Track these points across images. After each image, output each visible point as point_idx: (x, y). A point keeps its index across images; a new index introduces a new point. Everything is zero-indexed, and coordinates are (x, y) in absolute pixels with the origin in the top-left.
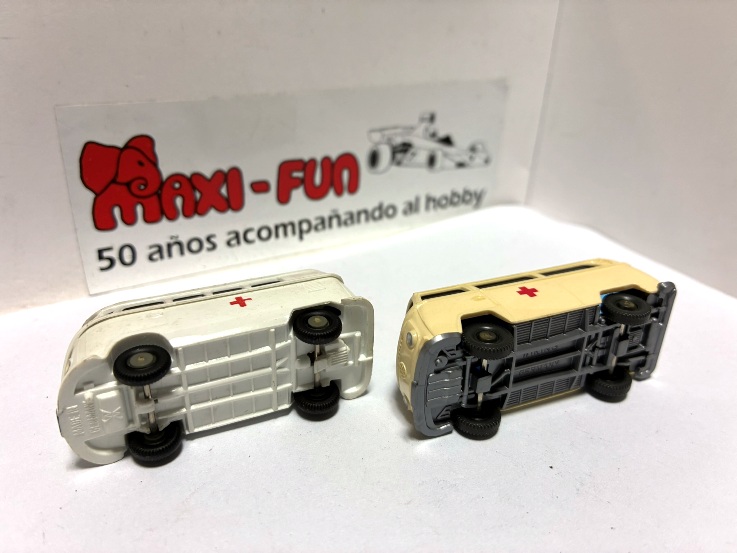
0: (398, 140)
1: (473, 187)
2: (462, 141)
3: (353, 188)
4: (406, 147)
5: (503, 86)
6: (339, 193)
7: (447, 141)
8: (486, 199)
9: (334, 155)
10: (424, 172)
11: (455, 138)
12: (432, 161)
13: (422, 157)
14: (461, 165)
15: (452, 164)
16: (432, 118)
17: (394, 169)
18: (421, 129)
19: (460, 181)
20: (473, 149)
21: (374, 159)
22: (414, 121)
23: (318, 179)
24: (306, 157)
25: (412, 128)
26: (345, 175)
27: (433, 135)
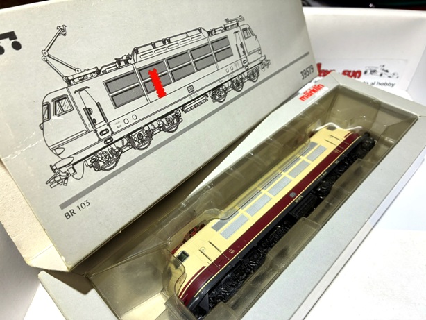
0: (373, 69)
1: (392, 82)
2: (391, 72)
3: (359, 77)
4: (375, 71)
5: (406, 61)
6: (355, 77)
7: (387, 71)
8: (394, 87)
9: (356, 70)
10: (379, 77)
11: (389, 70)
12: (381, 75)
13: (379, 74)
14: (389, 77)
15: (386, 76)
16: (384, 66)
17: (371, 75)
18: (380, 68)
19: (388, 80)
20: (394, 74)
21: (366, 72)
22: (378, 66)
23: (351, 74)
24: (349, 69)
25: (377, 68)
26: (357, 75)
27: (383, 70)
